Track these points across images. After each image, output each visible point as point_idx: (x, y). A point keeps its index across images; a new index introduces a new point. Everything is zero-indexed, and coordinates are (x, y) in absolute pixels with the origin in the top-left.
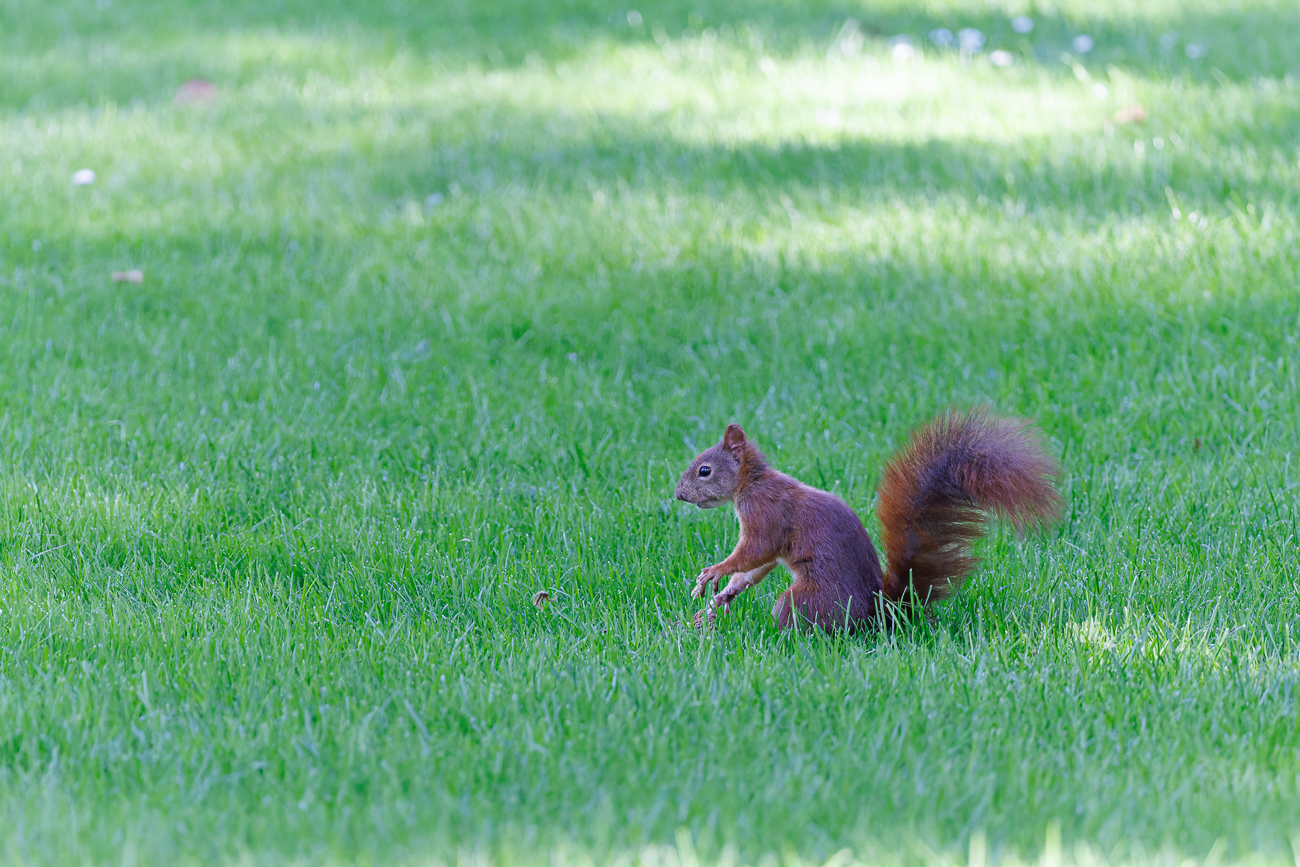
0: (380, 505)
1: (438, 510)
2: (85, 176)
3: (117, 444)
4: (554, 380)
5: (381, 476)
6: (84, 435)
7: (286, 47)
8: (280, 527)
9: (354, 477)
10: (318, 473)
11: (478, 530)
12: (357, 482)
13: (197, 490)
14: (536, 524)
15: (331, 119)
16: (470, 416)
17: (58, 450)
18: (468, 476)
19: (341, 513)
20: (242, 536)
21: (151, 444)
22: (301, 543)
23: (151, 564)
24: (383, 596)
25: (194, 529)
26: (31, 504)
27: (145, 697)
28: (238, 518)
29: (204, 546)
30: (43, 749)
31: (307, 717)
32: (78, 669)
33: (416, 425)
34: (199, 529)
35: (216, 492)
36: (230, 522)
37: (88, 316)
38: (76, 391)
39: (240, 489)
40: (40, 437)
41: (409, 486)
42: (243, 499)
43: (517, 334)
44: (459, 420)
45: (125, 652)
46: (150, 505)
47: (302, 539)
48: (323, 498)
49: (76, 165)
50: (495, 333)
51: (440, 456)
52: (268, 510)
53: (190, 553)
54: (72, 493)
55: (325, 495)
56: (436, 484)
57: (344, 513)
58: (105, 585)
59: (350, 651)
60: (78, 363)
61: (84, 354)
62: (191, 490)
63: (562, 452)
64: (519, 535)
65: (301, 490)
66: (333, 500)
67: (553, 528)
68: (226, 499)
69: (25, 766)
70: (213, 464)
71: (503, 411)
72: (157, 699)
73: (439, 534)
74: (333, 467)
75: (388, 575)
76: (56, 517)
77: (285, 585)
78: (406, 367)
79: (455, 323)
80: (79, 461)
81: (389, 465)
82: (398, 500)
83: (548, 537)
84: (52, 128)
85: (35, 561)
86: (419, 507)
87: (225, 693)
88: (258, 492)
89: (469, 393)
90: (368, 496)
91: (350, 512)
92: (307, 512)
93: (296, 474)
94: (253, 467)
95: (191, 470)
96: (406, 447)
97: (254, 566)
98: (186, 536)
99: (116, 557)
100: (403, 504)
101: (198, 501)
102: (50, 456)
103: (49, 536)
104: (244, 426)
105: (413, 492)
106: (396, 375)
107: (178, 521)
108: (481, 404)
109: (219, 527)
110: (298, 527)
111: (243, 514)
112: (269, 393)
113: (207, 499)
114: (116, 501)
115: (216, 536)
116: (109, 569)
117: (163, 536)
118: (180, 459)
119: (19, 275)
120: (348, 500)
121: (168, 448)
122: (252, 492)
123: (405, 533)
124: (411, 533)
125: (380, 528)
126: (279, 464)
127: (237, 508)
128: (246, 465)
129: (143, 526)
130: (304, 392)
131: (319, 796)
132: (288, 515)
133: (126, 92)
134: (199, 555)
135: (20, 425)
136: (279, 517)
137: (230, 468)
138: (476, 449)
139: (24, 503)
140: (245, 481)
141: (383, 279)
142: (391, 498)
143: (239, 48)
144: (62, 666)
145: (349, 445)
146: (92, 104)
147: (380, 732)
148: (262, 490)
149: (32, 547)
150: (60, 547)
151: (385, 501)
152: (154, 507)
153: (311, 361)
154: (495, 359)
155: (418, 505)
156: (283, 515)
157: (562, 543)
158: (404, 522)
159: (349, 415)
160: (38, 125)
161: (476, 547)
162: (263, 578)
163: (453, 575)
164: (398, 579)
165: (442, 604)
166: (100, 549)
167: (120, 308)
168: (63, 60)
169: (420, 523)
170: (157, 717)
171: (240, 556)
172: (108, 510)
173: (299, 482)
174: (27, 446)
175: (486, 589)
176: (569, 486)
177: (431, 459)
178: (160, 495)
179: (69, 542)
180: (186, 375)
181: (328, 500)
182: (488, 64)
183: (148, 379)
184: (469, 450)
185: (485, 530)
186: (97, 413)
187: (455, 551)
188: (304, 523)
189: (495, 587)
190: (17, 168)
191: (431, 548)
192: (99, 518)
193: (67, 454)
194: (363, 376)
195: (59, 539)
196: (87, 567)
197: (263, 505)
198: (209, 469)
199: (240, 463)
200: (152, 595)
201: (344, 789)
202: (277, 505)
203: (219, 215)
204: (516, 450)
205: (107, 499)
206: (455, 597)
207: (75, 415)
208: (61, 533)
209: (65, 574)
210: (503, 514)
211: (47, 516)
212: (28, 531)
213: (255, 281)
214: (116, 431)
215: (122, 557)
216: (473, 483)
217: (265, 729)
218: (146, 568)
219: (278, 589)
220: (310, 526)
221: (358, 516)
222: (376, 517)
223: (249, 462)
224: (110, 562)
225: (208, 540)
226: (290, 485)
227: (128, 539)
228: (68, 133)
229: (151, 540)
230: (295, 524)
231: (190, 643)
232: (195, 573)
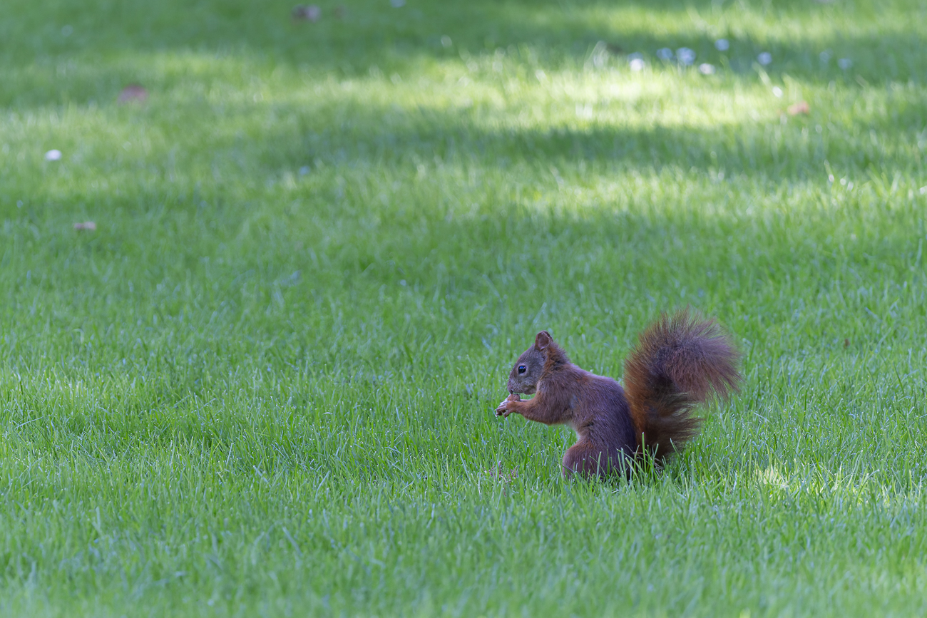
0: (265, 390)
1: (307, 392)
2: (54, 154)
3: (78, 346)
4: (389, 299)
5: (266, 368)
6: (54, 340)
7: (198, 62)
8: (194, 404)
9: (247, 368)
10: (222, 366)
11: (335, 406)
12: (249, 372)
13: (135, 378)
14: (377, 401)
15: (230, 113)
16: (329, 325)
17: (36, 349)
18: (328, 367)
19: (238, 395)
20: (167, 411)
21: (102, 346)
22: (209, 416)
23: (102, 431)
24: (268, 454)
25: (133, 406)
26: (16, 388)
27: (98, 526)
28: (164, 399)
29: (140, 418)
30: (26, 564)
31: (214, 540)
32: (51, 506)
33: (291, 331)
34: (136, 406)
35: (149, 380)
36: (159, 401)
37: (57, 255)
38: (48, 308)
39: (165, 377)
40: (23, 341)
41: (286, 375)
42: (168, 385)
43: (363, 266)
44: (322, 328)
45: (85, 494)
46: (102, 389)
47: (210, 413)
48: (225, 384)
49: (48, 147)
50: (348, 266)
51: (308, 353)
52: (185, 393)
53: (130, 423)
54: (45, 380)
55: (227, 382)
56: (305, 374)
57: (240, 395)
58: (69, 447)
59: (244, 493)
60: (50, 288)
61: (54, 282)
62: (131, 379)
63: (395, 351)
64: (364, 410)
65: (209, 378)
66: (232, 385)
67: (389, 404)
68: (155, 385)
69: (12, 575)
70: (146, 360)
71: (353, 321)
72: (106, 527)
73: (308, 409)
74: (232, 362)
75: (272, 438)
76: (34, 397)
77: (199, 446)
78: (284, 290)
79: (319, 259)
80: (51, 358)
81: (272, 361)
82: (278, 385)
83: (386, 411)
84: (30, 120)
85: (19, 430)
86: (294, 389)
87: (155, 525)
88: (178, 380)
89: (329, 309)
90: (256, 385)
91: (244, 395)
92: (214, 394)
93: (205, 367)
94: (175, 363)
95: (131, 364)
96: (284, 347)
97: (176, 433)
98: (127, 411)
99: (77, 427)
100: (282, 388)
101: (136, 387)
102: (30, 354)
103: (29, 412)
104: (168, 333)
105: (289, 379)
106: (277, 295)
107: (121, 401)
108: (337, 315)
109: (151, 405)
110: (207, 405)
111: (168, 396)
112: (186, 308)
113: (142, 385)
114: (77, 387)
115: (148, 412)
116: (72, 434)
117: (111, 412)
118: (123, 356)
119: (7, 226)
120: (242, 386)
121: (114, 348)
122: (174, 380)
123: (284, 409)
124: (288, 408)
125: (266, 405)
126: (193, 359)
127: (163, 391)
128: (170, 360)
129: (97, 404)
130: (212, 309)
131: (223, 594)
132: (200, 396)
133: (83, 95)
134: (137, 425)
135: (9, 332)
136: (194, 398)
137: (158, 363)
138: (334, 349)
139: (11, 388)
140: (169, 372)
141: (267, 228)
142: (273, 383)
143: (164, 64)
144: (39, 504)
145: (243, 346)
146: (59, 103)
147: (266, 550)
148: (181, 377)
149: (17, 419)
150: (37, 419)
151: (269, 386)
152: (105, 391)
153: (216, 286)
154: (348, 284)
155: (293, 388)
156: (196, 396)
157: (395, 415)
158: (283, 401)
159: (244, 325)
160: (21, 118)
161: (334, 419)
162: (183, 441)
163: (318, 439)
164: (278, 441)
165: (310, 459)
166: (66, 420)
167: (79, 248)
168: (38, 72)
169: (294, 402)
170: (108, 540)
171: (166, 425)
172: (71, 392)
173: (208, 372)
174: (13, 347)
175: (341, 449)
176: (400, 375)
177: (302, 356)
178: (108, 382)
179: (44, 415)
180: (127, 297)
181: (229, 385)
182: (342, 75)
183: (99, 299)
184: (329, 349)
185: (340, 407)
186: (64, 324)
187: (318, 421)
188: (212, 401)
189: (348, 447)
190: (5, 150)
191: (302, 419)
192: (65, 398)
193: (42, 353)
194: (254, 297)
195: (36, 413)
196: (56, 434)
197: (182, 389)
198: (144, 363)
199: (166, 359)
200: (102, 453)
201: (241, 592)
202: (192, 390)
203: (150, 182)
204: (363, 350)
205: (70, 385)
206: (319, 454)
207: (47, 325)
208: (37, 410)
209: (41, 439)
210: (353, 395)
211: (28, 397)
212: (14, 408)
213: (176, 229)
214: (77, 336)
215: (81, 426)
216: (332, 373)
217: (184, 548)
218: (99, 434)
219: (193, 449)
220: (216, 404)
221: (249, 396)
222: (263, 397)
223: (172, 358)
224: (73, 430)
225: (143, 414)
226: (201, 375)
227: (86, 414)
228: (42, 124)
229: (102, 414)
230: (205, 403)
231: (130, 487)
232: (134, 438)
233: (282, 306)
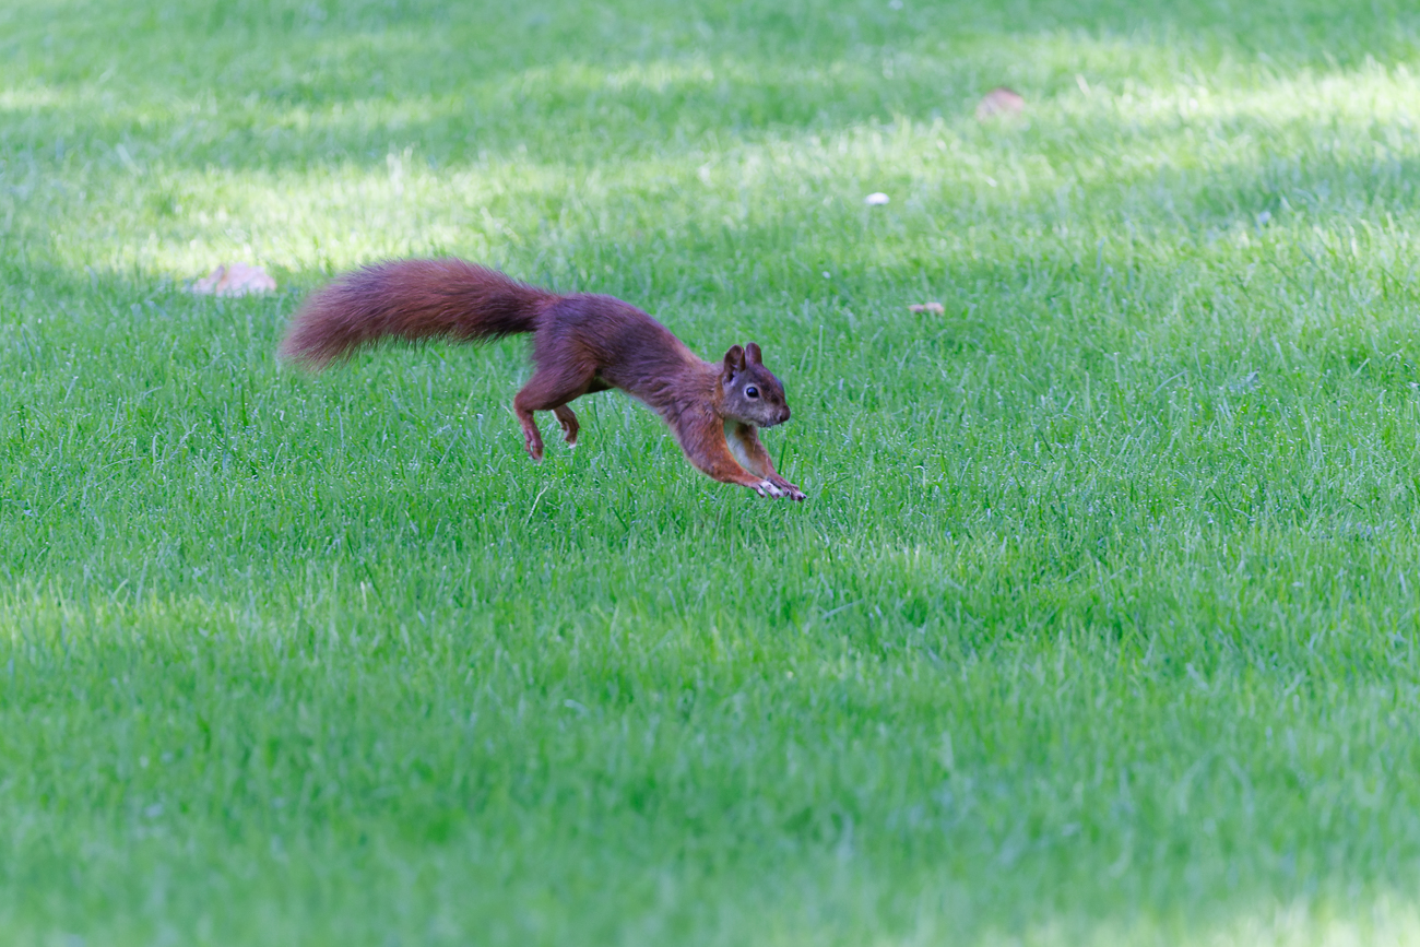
0: (1203, 550)
1: (1266, 553)
2: (879, 198)
3: (918, 491)
4: (1392, 411)
5: (1207, 519)
6: (881, 483)
7: (1102, 51)
8: (1096, 575)
9: (1178, 519)
10: (1137, 517)
11: (1310, 573)
12: (1180, 525)
13: (1006, 538)
14: (1372, 565)
15: (1151, 135)
16: (1303, 450)
17: (853, 498)
18: (1299, 516)
19: (1162, 559)
20: (1055, 588)
21: (955, 491)
22: (1118, 593)
23: (955, 620)
24: (1207, 647)
25: (1002, 582)
26: (823, 559)
27: (948, 761)
28: (1051, 568)
29: (1014, 599)
30: (837, 821)
31: (1123, 777)
32: (875, 734)
33: (1244, 463)
34: (1008, 580)
35: (1026, 540)
36: (1043, 572)
37: (885, 352)
38: (872, 433)
39: (1052, 536)
40: (833, 486)
41: (1235, 528)
42: (1056, 547)
43: (1353, 362)
44: (1292, 456)
45: (928, 714)
46: (954, 556)
47: (1120, 590)
48: (1144, 545)
49: (869, 187)
50: (1331, 361)
51: (1268, 494)
52: (1082, 559)
53: (998, 606)
54: (867, 544)
55: (1146, 541)
56: (1265, 528)
57: (1166, 560)
58: (904, 644)
59: (1171, 707)
60: (874, 404)
61: (880, 394)
62: (999, 539)
63: (1400, 488)
64: (1353, 578)
65: (1119, 536)
66: (1154, 546)
67: (1390, 569)
68: (1037, 548)
69: (816, 836)
70: (1022, 510)
71: (1338, 445)
72: (961, 763)
73: (1268, 578)
74: (1154, 511)
75: (1213, 625)
76: (850, 571)
77: (1103, 638)
78: (1234, 400)
79: (1288, 353)
80: (876, 509)
81: (1215, 508)
82: (1225, 545)
83: (1385, 580)
84: (841, 145)
85: (828, 620)
86: (1246, 551)
87: (1036, 755)
88: (1072, 539)
89: (1302, 427)
90: (1191, 540)
91: (1171, 559)
92: (1125, 559)
93: (1114, 519)
94: (1067, 515)
96: (1234, 487)
97: (1068, 620)
98: (995, 588)
99: (916, 613)
100: (1230, 548)
101: (1007, 552)
102: (843, 504)
103: (842, 593)
104: (1057, 469)
105: (1240, 534)
106: (1223, 407)
107: (984, 573)
108: (1314, 438)
109: (1030, 578)
110: (1115, 575)
111: (1057, 564)
112: (1084, 431)
113: (1016, 548)
114: (917, 552)
115: (1026, 588)
116: (909, 626)
117: (968, 588)
118: (987, 505)
119: (806, 309)
120: (1169, 547)
121: (974, 493)
122: (1066, 539)
123: (1232, 579)
124: (1239, 576)
125: (1205, 574)
126: (1094, 508)
127: (1050, 556)
128: (1058, 508)
129: (948, 580)
130: (1124, 430)
131: (1137, 858)
132: (1106, 564)
133: (923, 103)
134: (1008, 609)
135: (811, 473)
136: (1095, 565)
137: (1042, 514)
138: (1309, 488)
139: (814, 557)
140: (1058, 528)
141: (1208, 305)
142: (1216, 541)
143: (1047, 52)
144: (857, 731)
145: (1172, 486)
146: (886, 119)
147: (1198, 794)
148: (1077, 536)
149: (826, 605)
150: (856, 604)
151: (1210, 546)
152: (958, 558)
153: (1130, 396)
154: (1330, 389)
155: (1245, 549)
156: (1098, 563)
157: (1400, 586)
158: (1230, 567)
159: (1173, 453)
160: (825, 142)
161: (1307, 594)
162: (1078, 632)
163: (1282, 623)
164: (1223, 628)
165: (1272, 654)
166: (899, 604)
167: (919, 342)
168: (852, 71)
169: (1248, 568)
170: (963, 782)
171: (1053, 608)
172: (908, 562)
173: (1116, 527)
174: (818, 495)
175: (1318, 637)
176: (1409, 524)
177: (1262, 500)
178: (964, 545)
179: (865, 597)
180: (993, 417)
181: (1149, 547)
182: (1320, 67)
183: (951, 418)
184: (1301, 489)
185: (1318, 575)
186: (897, 458)
187: (1282, 595)
188: (1123, 570)
189: (1328, 634)
190: (803, 189)
191: (1260, 594)
192: (897, 570)
193: (862, 503)
194: (1187, 410)
195: (853, 594)
197: (1078, 553)
198: (1019, 515)
199: (1052, 508)
200: (955, 650)
201: (1162, 847)
202: (1093, 553)
203: (1030, 243)
204: (1352, 488)
205: (906, 551)
206: (1286, 648)
207: (871, 461)
208: (856, 588)
209: (860, 634)
210: (1337, 557)
211: (841, 571)
212: (819, 587)
213: (1068, 310)
214: (918, 477)
215: (923, 613)
216: (1305, 524)
217: (1079, 789)
218: (949, 623)
219: (1094, 642)
220: (1129, 575)
221: (1180, 562)
222: (1200, 563)
223: (1063, 506)
224: (911, 618)
225: (1018, 592)
226: (1109, 532)
227: (930, 593)
228: (860, 151)
229: (955, 594)
230: (1112, 573)
231: (997, 702)
232: (1004, 629)
233: (1231, 425)
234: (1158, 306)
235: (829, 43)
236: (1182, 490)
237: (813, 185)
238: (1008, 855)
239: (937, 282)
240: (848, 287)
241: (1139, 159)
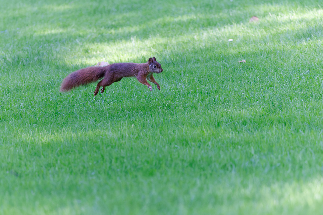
1: (314, 106)
2: (231, 40)
3: (243, 98)
5: (301, 100)
6: (235, 97)
7: (273, 7)
8: (280, 113)
9: (296, 101)
10: (287, 101)
12: (296, 102)
15: (285, 23)
17: (230, 101)
18: (320, 98)
19: (293, 109)
20: (272, 116)
21: (250, 98)
23: (252, 124)
24: (303, 126)
25: (261, 116)
26: (225, 113)
27: (253, 152)
28: (271, 112)
29: (264, 119)
30: (231, 166)
31: (288, 153)
32: (238, 148)
33: (308, 88)
34: (262, 115)
35: (265, 107)
36: (269, 113)
37: (234, 71)
38: (233, 87)
39: (271, 106)
40: (226, 99)
41: (307, 101)
42: (271, 108)
44: (317, 86)
45: (248, 143)
46: (251, 111)
47: (285, 115)
48: (289, 106)
49: (229, 38)
51: (313, 94)
52: (277, 110)
53: (261, 120)
54: (234, 110)
55: (289, 105)
56: (313, 101)
58: (242, 130)
59: (297, 139)
60: (233, 81)
61: (234, 79)
62: (260, 107)
65: (284, 105)
66: (291, 106)
68: (268, 108)
69: (228, 169)
70: (264, 101)
72: (255, 153)
73: (314, 111)
74: (291, 99)
75: (304, 122)
76: (230, 115)
77: (282, 126)
78: (305, 76)
79: (315, 65)
80: (235, 103)
81: (303, 98)
82: (305, 105)
84: (223, 30)
85: (227, 126)
86: (310, 106)
87: (271, 151)
88: (275, 106)
89: (319, 80)
90: (298, 104)
91: (295, 109)
92: (286, 109)
93: (283, 101)
95: (260, 102)
96: (306, 93)
97: (275, 122)
98: (260, 117)
99: (245, 123)
100: (306, 106)
101: (262, 109)
102: (228, 102)
103: (229, 120)
104: (270, 92)
105: (308, 103)
106: (303, 77)
107: (258, 114)
109: (267, 114)
110: (284, 113)
111: (272, 111)
112: (275, 84)
113: (264, 109)
114: (244, 111)
115: (266, 116)
116: (243, 126)
117: (254, 117)
118: (257, 100)
119: (218, 63)
120: (294, 106)
121: (254, 98)
122: (273, 106)
124: (308, 112)
125: (302, 111)
126: (279, 99)
127: (270, 110)
128: (271, 100)
129: (250, 116)
130: (283, 83)
133: (238, 20)
134: (263, 121)
136: (280, 111)
137: (268, 101)
139: (223, 113)
140: (272, 104)
141: (298, 57)
142: (304, 105)
143: (263, 8)
144: (234, 148)
145: (294, 94)
146: (231, 24)
147: (304, 156)
148: (275, 105)
149: (226, 123)
150: (232, 122)
151: (302, 106)
152: (252, 111)
153: (284, 76)
155: (309, 106)
156: (280, 110)
158: (307, 110)
159: (294, 87)
160: (219, 29)
162: (277, 125)
163: (318, 120)
164: (306, 122)
165: (316, 126)
166: (241, 122)
167: (241, 68)
168: (224, 15)
169: (310, 110)
170: (256, 157)
171: (272, 120)
172: (242, 113)
173: (283, 103)
174: (223, 101)
177: (312, 95)
178: (253, 109)
179: (234, 120)
180: (257, 82)
181: (290, 106)
183: (249, 83)
184: (320, 93)
186: (238, 92)
187: (318, 115)
188: (285, 112)
190: (216, 39)
191: (313, 115)
192: (240, 115)
193: (232, 101)
194: (296, 79)
195: (232, 120)
196: (238, 126)
197: (276, 109)
199: (270, 100)
200: (253, 130)
201: (297, 167)
202: (279, 109)
203: (262, 47)
205: (242, 111)
207: (233, 93)
208: (232, 119)
209: (233, 128)
211: (229, 116)
212: (224, 119)
213: (271, 60)
214: (243, 96)
215: (246, 123)
216: (321, 100)
217: (280, 156)
218: (251, 125)
219: (280, 127)
220: (286, 113)
221: (297, 109)
222: (301, 109)
223: (272, 100)
224: (243, 124)
225: (265, 117)
226: (282, 104)
227: (247, 119)
228: (226, 31)
229: (252, 119)
230: (283, 112)
231: (262, 140)
232: (262, 125)
233: (305, 81)
234: (289, 58)
235: (219, 9)
236: (296, 94)
237: (218, 38)
238: (266, 170)
239: (244, 56)
240: (226, 58)
241: (283, 29)
